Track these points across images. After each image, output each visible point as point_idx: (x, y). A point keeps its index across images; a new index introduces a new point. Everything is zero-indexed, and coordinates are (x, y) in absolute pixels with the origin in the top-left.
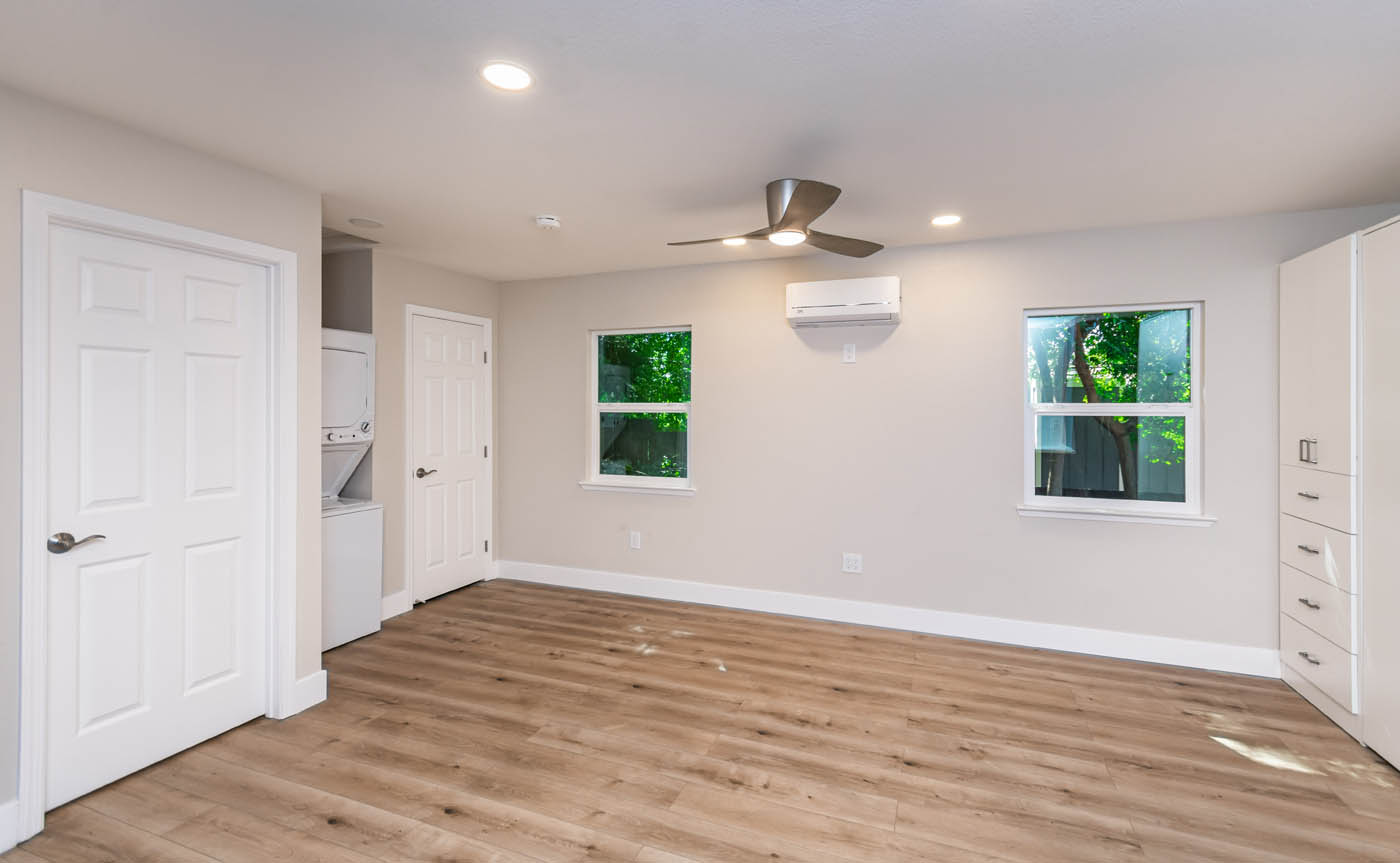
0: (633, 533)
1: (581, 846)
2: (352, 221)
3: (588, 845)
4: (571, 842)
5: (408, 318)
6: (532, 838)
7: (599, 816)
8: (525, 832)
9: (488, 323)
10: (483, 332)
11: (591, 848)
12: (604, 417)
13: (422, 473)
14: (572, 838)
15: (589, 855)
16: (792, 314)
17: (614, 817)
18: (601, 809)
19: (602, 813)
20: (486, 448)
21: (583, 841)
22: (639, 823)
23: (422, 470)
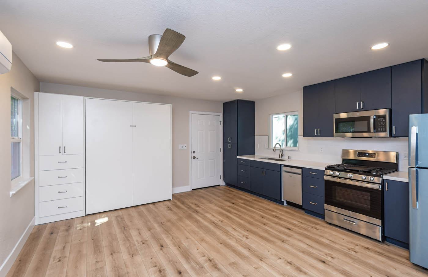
1: (264, 261)
3: (262, 261)
4: (266, 263)
6: (278, 269)
7: (256, 267)
8: (279, 271)
11: (261, 260)
14: (265, 264)
15: (262, 258)
17: (252, 265)
18: (254, 269)
19: (255, 268)
21: (263, 262)
22: (246, 261)
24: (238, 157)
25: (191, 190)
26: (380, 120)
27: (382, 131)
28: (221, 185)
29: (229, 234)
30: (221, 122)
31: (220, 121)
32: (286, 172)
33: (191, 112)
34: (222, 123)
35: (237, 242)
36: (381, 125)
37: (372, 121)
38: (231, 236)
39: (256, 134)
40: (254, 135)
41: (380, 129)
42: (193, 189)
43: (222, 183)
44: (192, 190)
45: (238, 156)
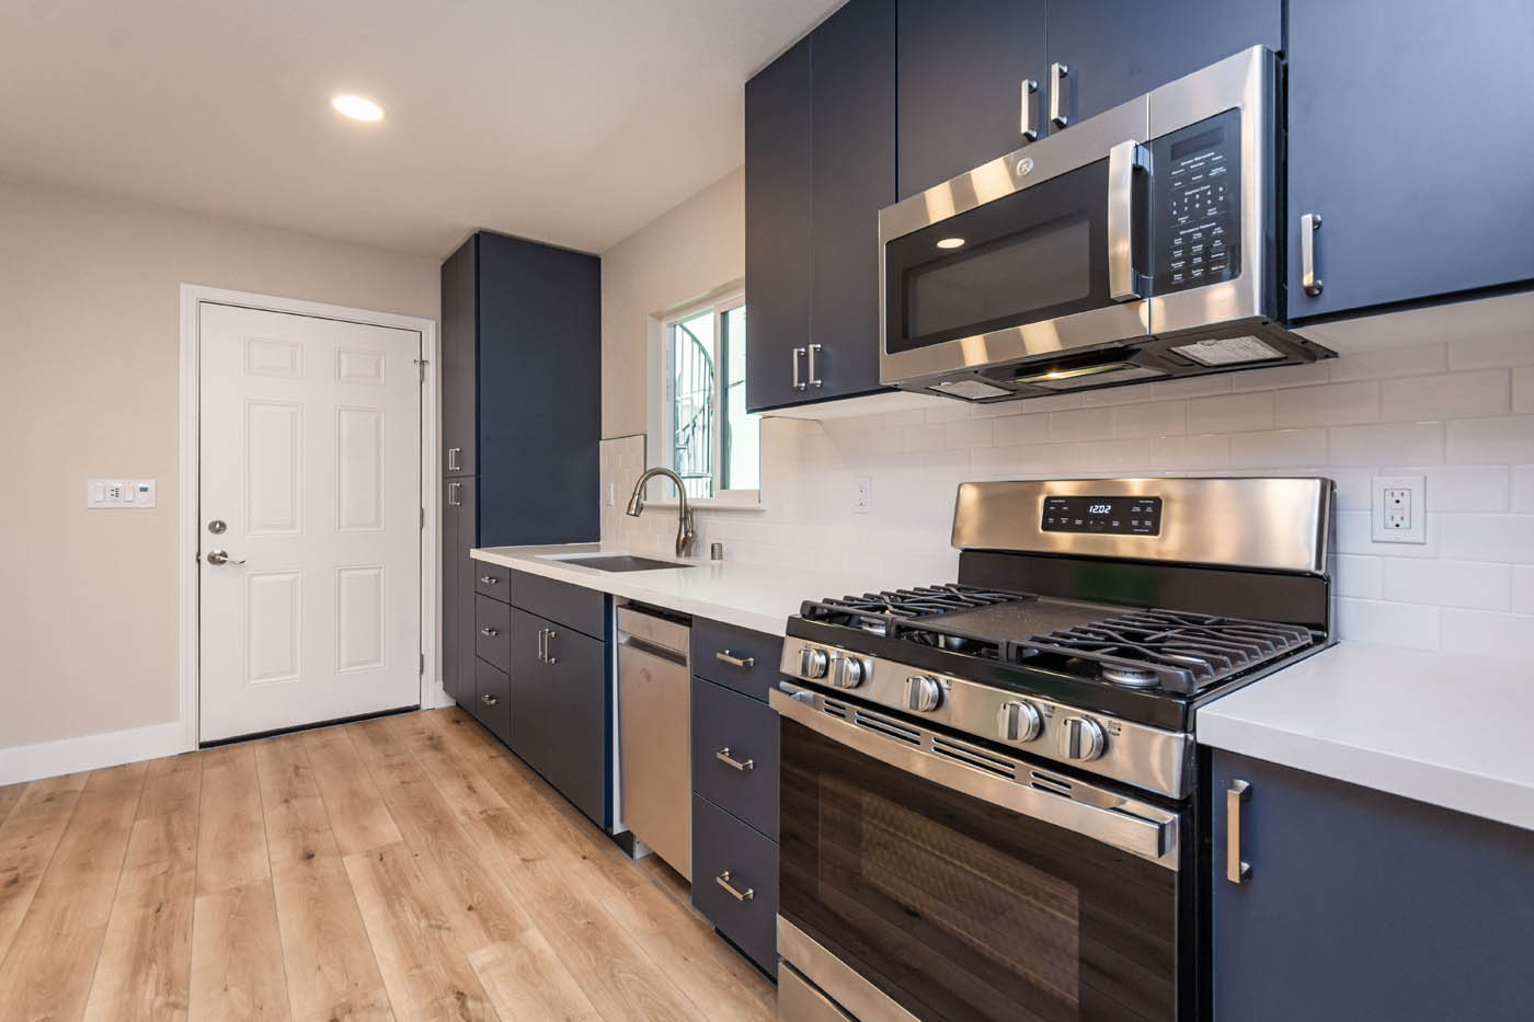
24: (475, 554)
25: (194, 747)
26: (1189, 173)
27: (1197, 273)
28: (424, 707)
30: (426, 367)
31: (422, 363)
32: (636, 643)
33: (189, 294)
34: (433, 372)
36: (1197, 218)
37: (1120, 197)
39: (606, 431)
40: (597, 436)
41: (1188, 258)
42: (206, 738)
43: (434, 697)
44: (203, 745)
45: (478, 546)
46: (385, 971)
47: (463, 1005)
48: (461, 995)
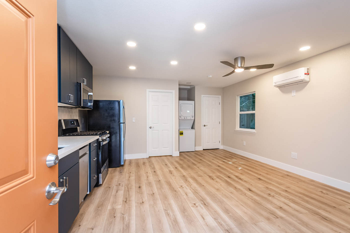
0: (244, 142)
2: (187, 83)
5: (202, 97)
9: (220, 97)
10: (219, 99)
12: (240, 115)
13: (205, 126)
16: (274, 84)
20: (220, 122)
23: (205, 125)
29: (194, 191)
35: (190, 185)
38: (193, 189)
46: (135, 208)
47: (126, 200)
48: (126, 202)
